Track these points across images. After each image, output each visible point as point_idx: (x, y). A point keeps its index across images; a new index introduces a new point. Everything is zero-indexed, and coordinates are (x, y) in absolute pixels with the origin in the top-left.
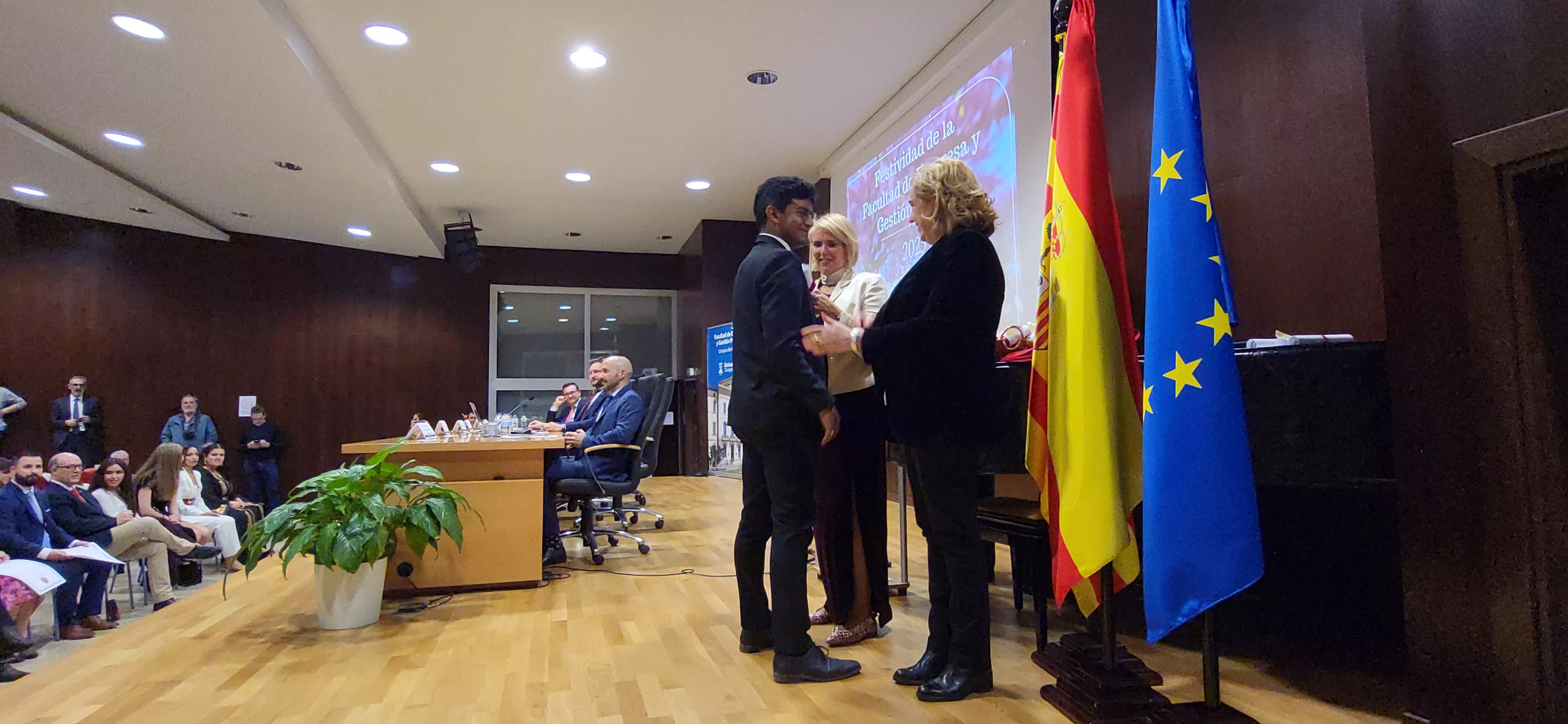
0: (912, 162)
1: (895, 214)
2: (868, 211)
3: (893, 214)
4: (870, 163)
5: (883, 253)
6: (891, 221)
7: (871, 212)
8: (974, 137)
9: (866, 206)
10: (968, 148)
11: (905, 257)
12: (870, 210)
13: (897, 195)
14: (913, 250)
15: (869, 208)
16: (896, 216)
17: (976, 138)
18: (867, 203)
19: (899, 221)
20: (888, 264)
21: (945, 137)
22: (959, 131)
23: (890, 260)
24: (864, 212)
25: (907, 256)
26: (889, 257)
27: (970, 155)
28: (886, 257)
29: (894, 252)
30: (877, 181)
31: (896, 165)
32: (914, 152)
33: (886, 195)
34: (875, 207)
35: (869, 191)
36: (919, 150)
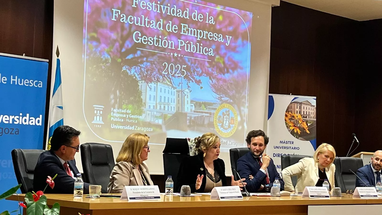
0: (177, 16)
2: (119, 16)
3: (153, 37)
5: (138, 58)
6: (152, 42)
7: (125, 20)
8: (227, 36)
9: (118, 12)
10: (223, 39)
11: (165, 72)
12: (124, 20)
13: (160, 27)
14: (173, 70)
15: (122, 16)
16: (156, 40)
17: (229, 38)
18: (119, 11)
19: (160, 46)
20: (144, 68)
21: (207, 22)
22: (218, 27)
23: (147, 67)
24: (114, 15)
25: (166, 72)
26: (145, 63)
27: (224, 44)
28: (142, 62)
29: (152, 63)
30: (136, 3)
31: (160, 7)
32: (180, 12)
33: (147, 19)
34: (131, 20)
35: (124, 4)
36: (184, 13)
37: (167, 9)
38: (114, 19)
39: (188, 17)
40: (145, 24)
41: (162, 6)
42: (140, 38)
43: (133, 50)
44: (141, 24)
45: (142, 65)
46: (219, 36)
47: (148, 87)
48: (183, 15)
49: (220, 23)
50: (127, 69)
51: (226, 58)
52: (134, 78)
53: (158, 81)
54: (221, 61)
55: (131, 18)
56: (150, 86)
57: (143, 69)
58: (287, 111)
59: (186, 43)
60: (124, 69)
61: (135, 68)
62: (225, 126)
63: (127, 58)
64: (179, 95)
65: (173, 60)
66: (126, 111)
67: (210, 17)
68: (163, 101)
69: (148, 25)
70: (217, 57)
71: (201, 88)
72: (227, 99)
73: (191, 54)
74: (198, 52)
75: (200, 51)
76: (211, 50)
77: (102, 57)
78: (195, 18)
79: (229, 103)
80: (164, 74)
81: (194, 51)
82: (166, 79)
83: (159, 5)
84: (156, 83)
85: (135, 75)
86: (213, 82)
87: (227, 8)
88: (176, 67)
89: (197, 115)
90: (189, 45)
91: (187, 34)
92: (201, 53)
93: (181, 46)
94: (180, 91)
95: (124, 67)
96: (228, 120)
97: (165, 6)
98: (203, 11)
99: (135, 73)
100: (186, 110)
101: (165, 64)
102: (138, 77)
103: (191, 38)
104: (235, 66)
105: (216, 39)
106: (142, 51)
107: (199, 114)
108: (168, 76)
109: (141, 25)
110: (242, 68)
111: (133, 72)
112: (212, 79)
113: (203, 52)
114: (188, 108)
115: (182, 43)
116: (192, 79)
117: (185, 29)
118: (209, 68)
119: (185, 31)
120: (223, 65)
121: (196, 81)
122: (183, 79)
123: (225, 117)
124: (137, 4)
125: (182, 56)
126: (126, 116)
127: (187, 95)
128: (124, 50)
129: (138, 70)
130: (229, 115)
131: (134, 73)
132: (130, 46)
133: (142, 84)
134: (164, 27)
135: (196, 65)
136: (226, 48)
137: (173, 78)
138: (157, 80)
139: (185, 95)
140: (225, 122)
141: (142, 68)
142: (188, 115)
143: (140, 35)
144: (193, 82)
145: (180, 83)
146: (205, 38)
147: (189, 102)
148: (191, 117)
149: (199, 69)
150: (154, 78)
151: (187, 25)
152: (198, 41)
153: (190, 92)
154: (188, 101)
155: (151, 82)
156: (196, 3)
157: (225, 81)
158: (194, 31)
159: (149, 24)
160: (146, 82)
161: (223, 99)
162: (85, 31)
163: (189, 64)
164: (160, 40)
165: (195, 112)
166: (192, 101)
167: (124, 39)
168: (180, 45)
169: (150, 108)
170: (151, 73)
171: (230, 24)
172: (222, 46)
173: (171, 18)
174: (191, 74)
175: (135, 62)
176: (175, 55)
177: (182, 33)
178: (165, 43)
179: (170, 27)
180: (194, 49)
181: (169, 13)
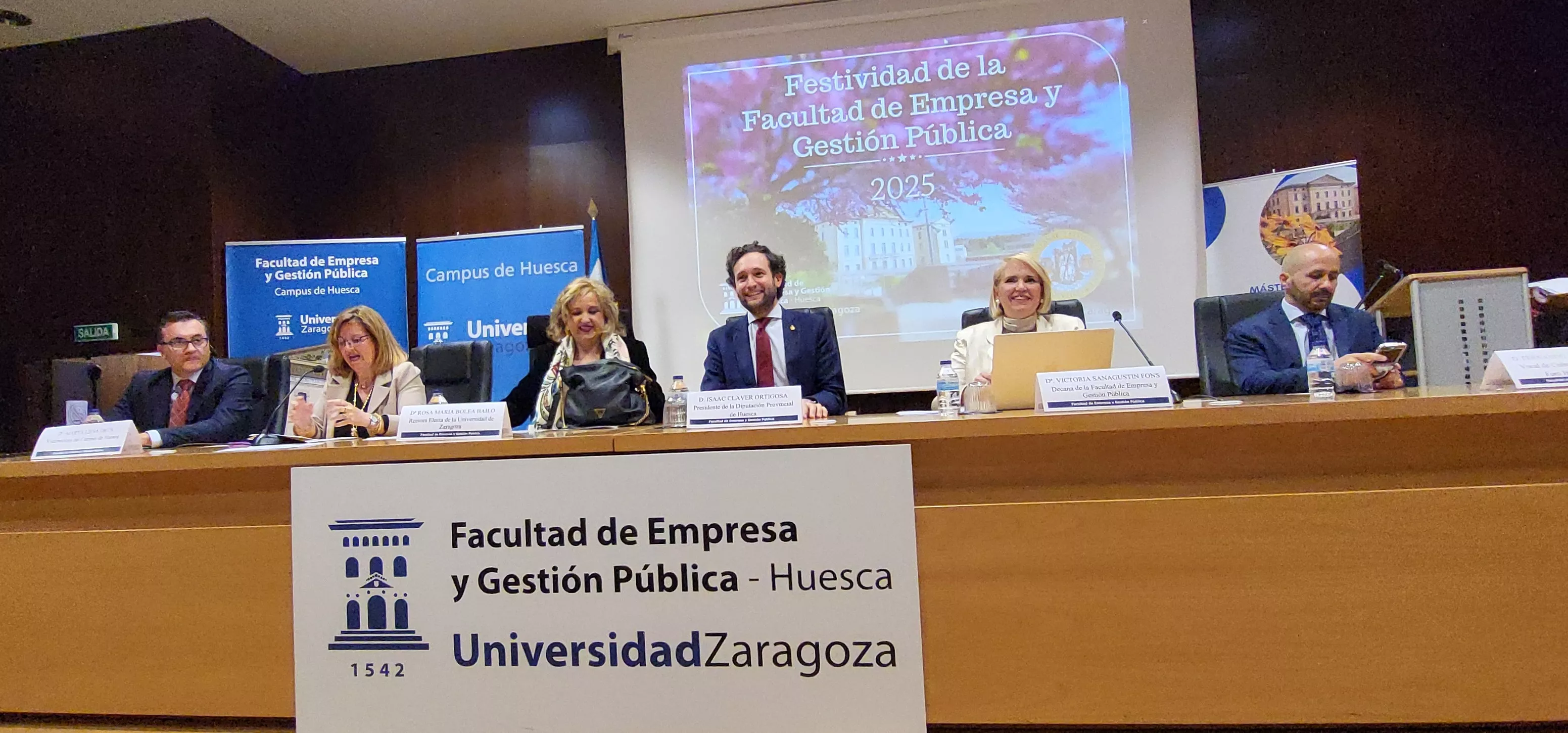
0: (898, 85)
1: (847, 139)
2: (760, 121)
3: (841, 138)
4: (768, 59)
5: (809, 184)
6: (841, 148)
7: (771, 125)
8: (1048, 89)
9: (756, 115)
10: (1036, 97)
11: (878, 196)
12: (769, 123)
13: (855, 116)
14: (898, 190)
15: (764, 119)
16: (850, 142)
17: (1053, 91)
18: (758, 112)
19: (860, 150)
20: (827, 199)
21: (983, 73)
22: (1016, 75)
23: (832, 196)
24: (748, 121)
25: (882, 196)
26: (827, 191)
27: (1040, 106)
28: (820, 190)
29: (843, 187)
30: (793, 88)
31: (853, 80)
32: (903, 73)
33: (822, 111)
34: (785, 121)
35: (766, 97)
36: (916, 74)
37: (870, 78)
38: (748, 129)
39: (927, 78)
40: (818, 119)
41: (857, 76)
42: (810, 148)
43: (796, 173)
44: (810, 119)
45: (821, 196)
46: (1022, 93)
47: (839, 232)
48: (913, 77)
49: (1023, 66)
50: (785, 208)
51: (1050, 135)
52: (805, 221)
53: (863, 215)
54: (1035, 144)
55: (785, 117)
56: (843, 230)
57: (823, 203)
58: (1266, 212)
59: (928, 128)
60: (779, 209)
61: (806, 203)
62: (1064, 278)
63: (784, 189)
64: (920, 234)
65: (896, 170)
66: (793, 283)
67: (989, 60)
68: (879, 251)
69: (826, 119)
70: (1022, 137)
71: (981, 209)
72: (1065, 218)
73: (947, 148)
74: (963, 140)
75: (968, 137)
76: (1001, 128)
77: (730, 200)
78: (945, 74)
79: (1070, 227)
80: (876, 201)
81: (951, 140)
82: (882, 209)
83: (849, 77)
84: (858, 221)
85: (805, 217)
86: (1013, 190)
87: (1039, 30)
88: (907, 181)
89: (975, 266)
90: (937, 132)
91: (928, 111)
92: (973, 139)
93: (914, 139)
94: (923, 225)
95: (780, 207)
96: (1073, 262)
97: (864, 74)
98: (968, 54)
99: (805, 213)
100: (943, 261)
101: (878, 183)
102: (813, 219)
103: (940, 118)
104: (1081, 144)
105: (1012, 101)
106: (817, 170)
107: (983, 262)
108: (888, 203)
109: (811, 124)
110: (1101, 145)
111: (800, 210)
112: (1013, 186)
113: (977, 136)
114: (948, 255)
115: (916, 132)
116: (953, 196)
117: (922, 104)
118: (1000, 165)
119: (923, 107)
120: (1040, 151)
121: (966, 199)
122: (928, 202)
123: (1062, 257)
124: (797, 88)
125: (920, 157)
126: (794, 293)
127: (944, 232)
128: (775, 177)
129: (813, 205)
130: (1073, 252)
131: (803, 213)
132: (788, 167)
133: (824, 230)
134: (866, 112)
135: (960, 167)
136: (1049, 112)
137: (901, 203)
138: (861, 215)
139: (938, 232)
140: (1063, 268)
141: (821, 201)
142: (949, 269)
143: (809, 142)
144: (956, 201)
145: (920, 211)
146: (979, 106)
147: (951, 243)
148: (959, 273)
149: (971, 174)
150: (854, 212)
151: (927, 95)
152: (961, 119)
153: (951, 222)
154: (946, 243)
155: (846, 222)
156: (947, 45)
157: (1052, 182)
158: (948, 102)
159: (829, 118)
160: (832, 224)
161: (1050, 221)
162: (691, 164)
163: (942, 168)
164: (859, 139)
165: (967, 259)
166: (957, 241)
167: (773, 159)
168: (911, 137)
169: (849, 269)
170: (844, 207)
171: (1054, 61)
172: (1033, 112)
173: (882, 91)
174: (949, 187)
175: (803, 194)
176: (902, 158)
177: (915, 112)
178: (872, 142)
179: (882, 108)
180: (950, 136)
181: (875, 85)
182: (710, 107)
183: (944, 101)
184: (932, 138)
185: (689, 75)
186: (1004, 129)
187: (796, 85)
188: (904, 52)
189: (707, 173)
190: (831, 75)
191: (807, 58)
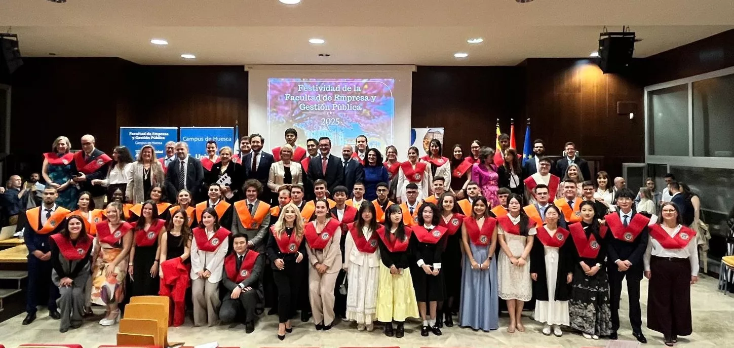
0: (331, 91)
3: (314, 105)
4: (293, 79)
5: (303, 118)
6: (313, 108)
8: (372, 97)
10: (369, 99)
11: (323, 123)
12: (293, 98)
13: (318, 99)
14: (329, 122)
15: (291, 97)
16: (316, 107)
17: (374, 97)
18: (290, 95)
19: (319, 109)
21: (355, 91)
22: (364, 92)
23: (310, 122)
24: (286, 97)
27: (370, 101)
28: (306, 120)
29: (314, 120)
31: (318, 88)
32: (333, 88)
33: (309, 97)
34: (297, 98)
35: (293, 90)
36: (336, 88)
37: (323, 88)
38: (286, 100)
39: (339, 90)
40: (307, 99)
42: (304, 107)
43: (301, 114)
45: (307, 122)
46: (365, 97)
47: (311, 133)
49: (366, 90)
51: (372, 110)
54: (368, 112)
56: (313, 133)
57: (307, 124)
58: (425, 139)
59: (339, 105)
61: (302, 124)
63: (296, 119)
64: (334, 136)
65: (329, 116)
67: (357, 87)
70: (365, 110)
71: (352, 130)
72: (374, 135)
73: (343, 111)
74: (348, 109)
77: (279, 121)
78: (344, 89)
80: (323, 125)
82: (324, 127)
84: (317, 130)
86: (361, 125)
87: (371, 79)
88: (332, 120)
90: (341, 106)
91: (339, 100)
92: (351, 109)
94: (335, 133)
95: (294, 124)
97: (321, 87)
98: (351, 84)
101: (323, 119)
102: (304, 129)
103: (342, 102)
104: (380, 114)
105: (362, 99)
106: (306, 114)
108: (326, 126)
109: (305, 100)
110: (385, 115)
115: (335, 106)
117: (337, 97)
118: (358, 117)
120: (369, 115)
121: (348, 126)
122: (337, 126)
125: (336, 113)
128: (293, 115)
129: (304, 125)
131: (301, 127)
132: (298, 112)
133: (307, 132)
134: (321, 98)
135: (347, 117)
136: (372, 104)
137: (330, 126)
139: (340, 135)
143: (304, 105)
144: (345, 127)
145: (335, 129)
146: (353, 100)
149: (350, 119)
150: (316, 128)
151: (339, 95)
152: (348, 103)
153: (343, 133)
154: (341, 139)
155: (313, 130)
156: (346, 81)
157: (371, 124)
159: (310, 99)
160: (309, 131)
162: (269, 109)
163: (342, 117)
164: (319, 106)
166: (344, 139)
167: (293, 110)
168: (334, 107)
170: (313, 125)
171: (375, 89)
172: (368, 103)
173: (326, 92)
174: (343, 122)
175: (301, 121)
176: (331, 113)
177: (335, 100)
178: (322, 107)
179: (326, 98)
180: (345, 108)
181: (324, 90)
182: (276, 92)
183: (344, 97)
184: (340, 108)
185: (269, 81)
186: (360, 108)
187: (302, 88)
188: (333, 81)
189: (274, 112)
190: (312, 86)
191: (305, 80)
